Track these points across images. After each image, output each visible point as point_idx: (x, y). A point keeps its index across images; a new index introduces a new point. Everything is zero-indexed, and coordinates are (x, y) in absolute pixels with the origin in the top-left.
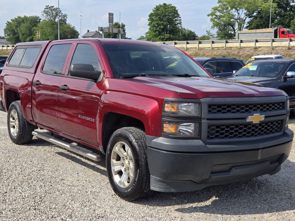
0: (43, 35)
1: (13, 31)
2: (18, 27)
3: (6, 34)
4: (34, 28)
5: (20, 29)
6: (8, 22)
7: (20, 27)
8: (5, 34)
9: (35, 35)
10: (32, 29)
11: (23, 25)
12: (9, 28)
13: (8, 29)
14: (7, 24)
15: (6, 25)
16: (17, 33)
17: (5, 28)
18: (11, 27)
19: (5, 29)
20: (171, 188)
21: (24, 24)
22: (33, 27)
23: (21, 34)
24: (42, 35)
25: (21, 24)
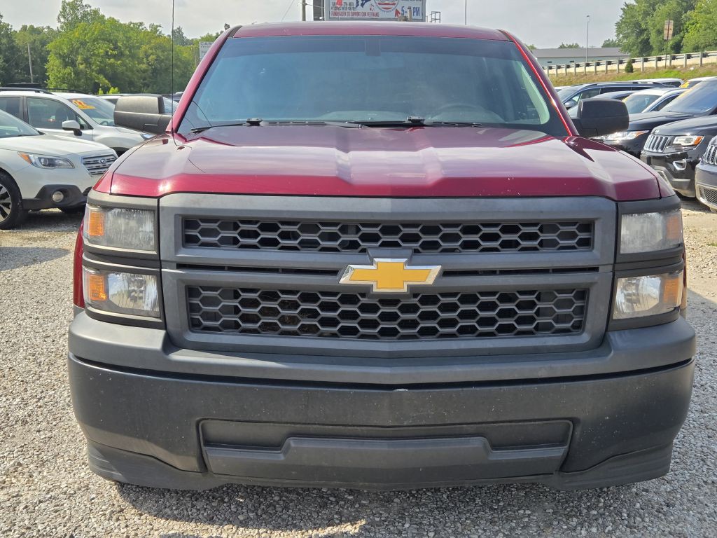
0: (708, 31)
1: (637, 25)
2: (649, 15)
3: (621, 36)
4: (689, 12)
5: (652, 20)
6: (627, 6)
7: (653, 15)
8: (618, 35)
9: (687, 32)
10: (683, 16)
11: (662, 7)
12: (628, 20)
13: (625, 22)
14: (623, 9)
15: (622, 12)
16: (645, 30)
17: (619, 19)
18: (633, 17)
19: (619, 23)
20: (114, 469)
21: (665, 5)
22: (686, 12)
23: (654, 30)
24: (705, 30)
25: (657, 7)
